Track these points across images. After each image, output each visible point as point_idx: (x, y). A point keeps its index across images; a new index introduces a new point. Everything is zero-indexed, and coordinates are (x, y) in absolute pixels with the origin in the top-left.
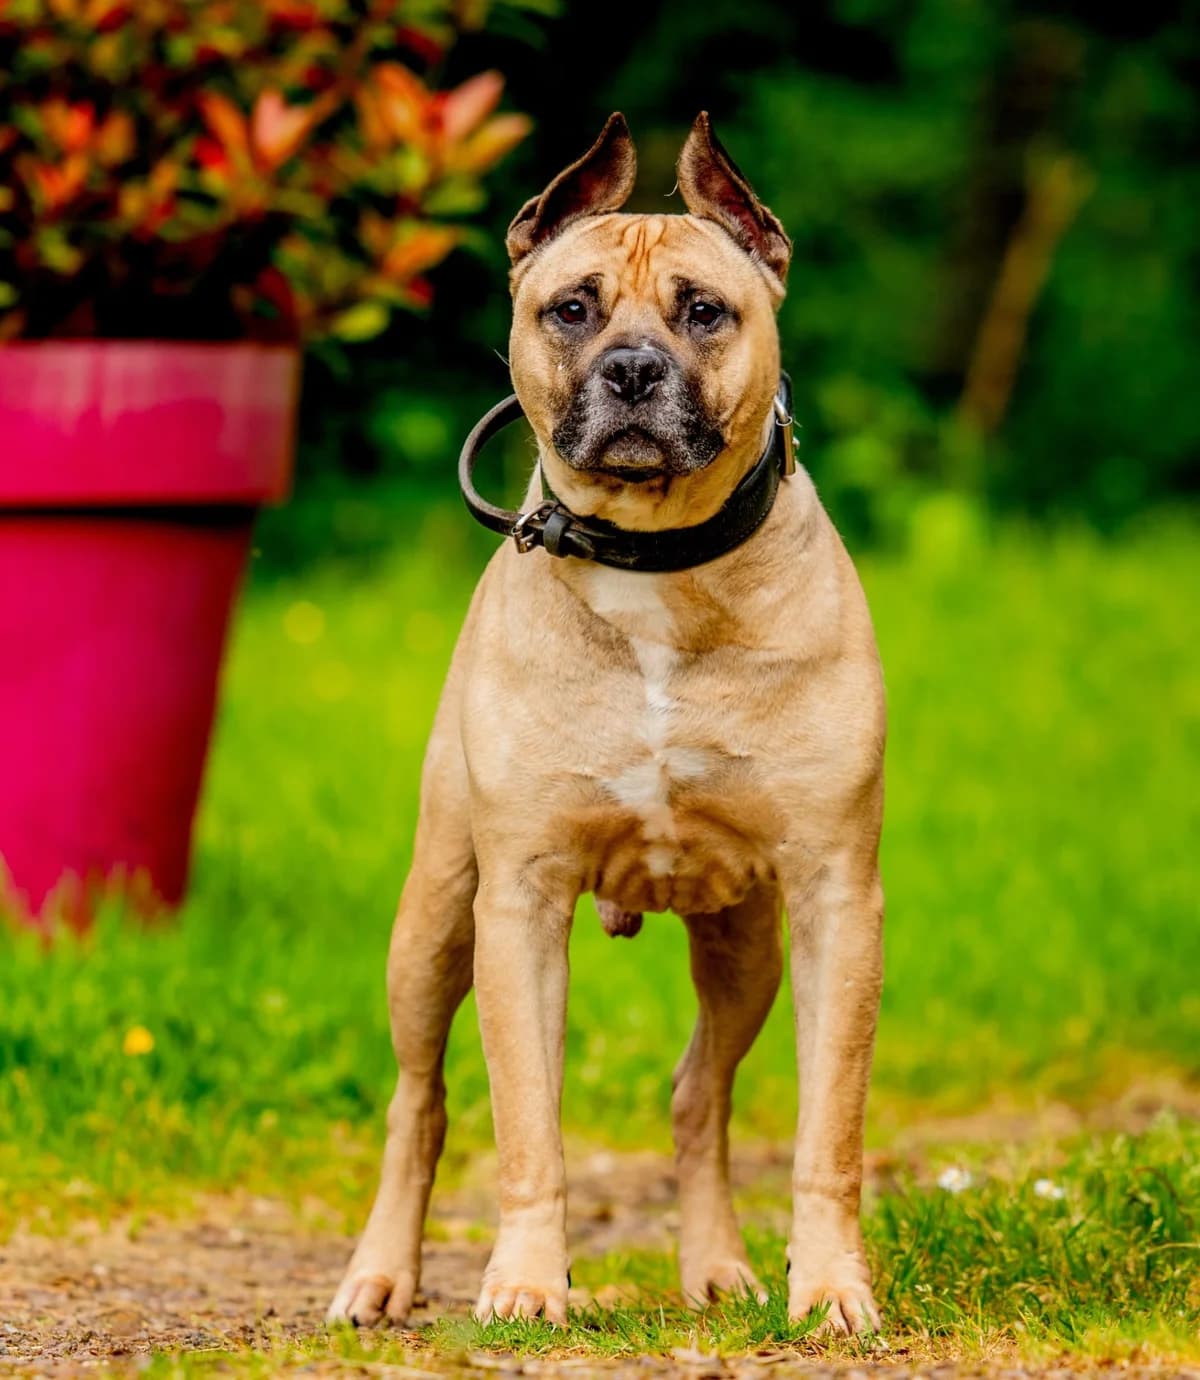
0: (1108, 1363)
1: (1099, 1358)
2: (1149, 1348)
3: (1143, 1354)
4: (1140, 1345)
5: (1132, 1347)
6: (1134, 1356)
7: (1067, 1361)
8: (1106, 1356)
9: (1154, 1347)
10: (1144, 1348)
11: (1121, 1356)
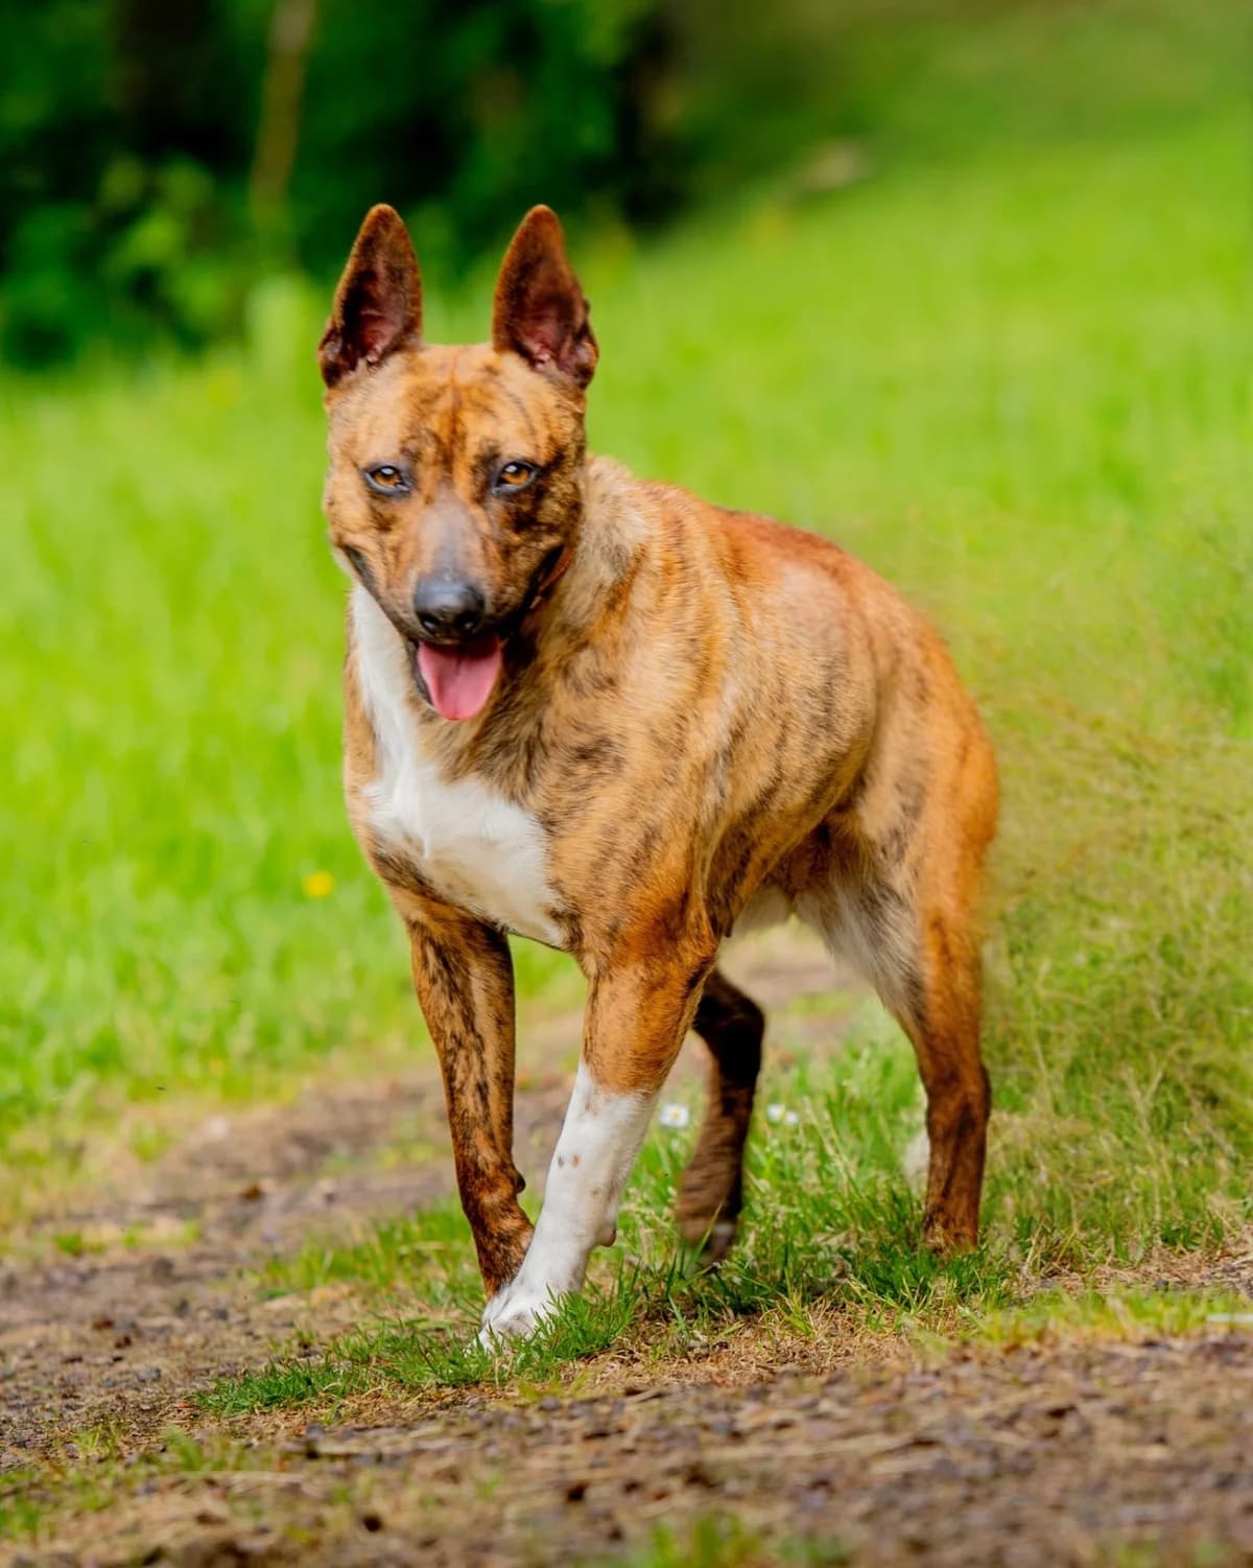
0: (1014, 1348)
1: (1005, 1345)
2: (1056, 1325)
3: (1051, 1332)
4: (1045, 1323)
5: (1038, 1326)
6: (1040, 1337)
7: (969, 1353)
8: (1011, 1341)
9: (1062, 1324)
10: (1051, 1325)
11: (1025, 1337)
